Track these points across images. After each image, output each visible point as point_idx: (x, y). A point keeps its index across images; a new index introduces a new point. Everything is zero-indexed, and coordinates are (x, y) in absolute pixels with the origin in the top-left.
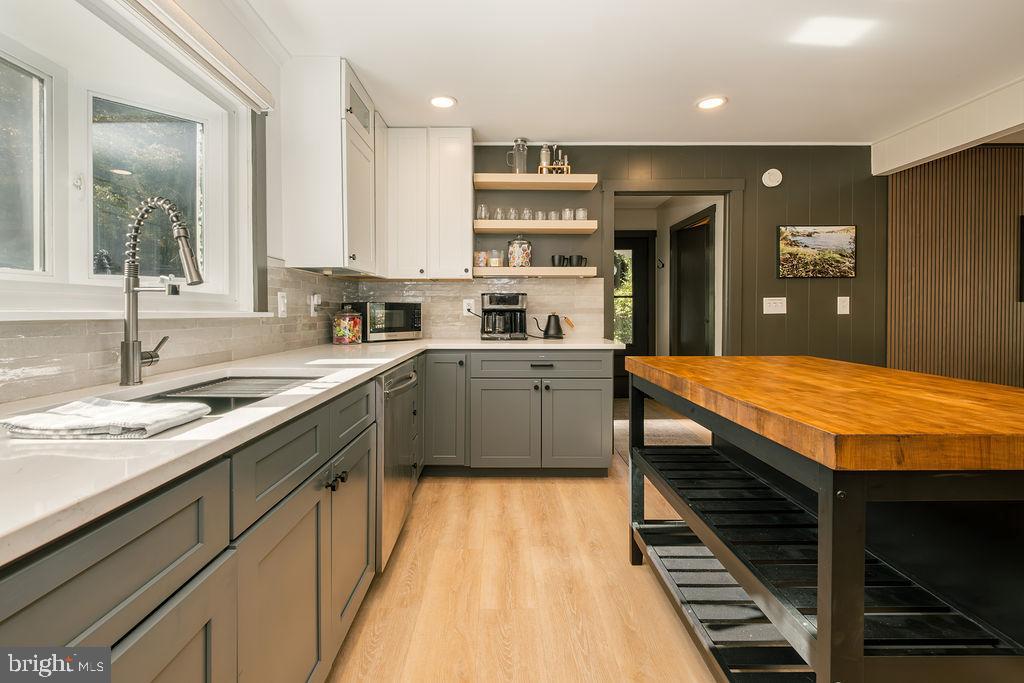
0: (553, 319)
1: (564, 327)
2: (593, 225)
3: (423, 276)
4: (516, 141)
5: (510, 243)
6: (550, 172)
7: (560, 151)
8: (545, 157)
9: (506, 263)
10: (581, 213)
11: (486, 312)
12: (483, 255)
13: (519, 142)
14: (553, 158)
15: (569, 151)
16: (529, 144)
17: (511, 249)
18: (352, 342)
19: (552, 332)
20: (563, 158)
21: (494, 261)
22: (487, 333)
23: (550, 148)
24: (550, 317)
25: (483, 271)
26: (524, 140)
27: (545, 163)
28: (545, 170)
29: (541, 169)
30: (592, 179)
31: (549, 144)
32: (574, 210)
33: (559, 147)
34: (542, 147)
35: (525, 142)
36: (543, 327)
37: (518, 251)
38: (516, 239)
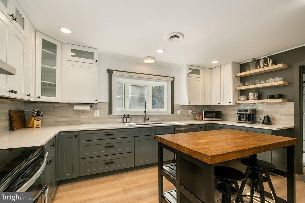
0: (266, 118)
1: (272, 120)
4: (251, 60)
5: (249, 93)
6: (264, 66)
7: (269, 58)
8: (262, 62)
9: (248, 99)
14: (265, 62)
18: (199, 120)
19: (266, 122)
20: (270, 60)
21: (243, 99)
22: (241, 121)
23: (265, 58)
24: (265, 116)
25: (239, 102)
27: (261, 64)
29: (260, 67)
30: (280, 66)
34: (260, 59)
35: (255, 59)
36: (263, 120)
37: (251, 95)
38: (252, 91)
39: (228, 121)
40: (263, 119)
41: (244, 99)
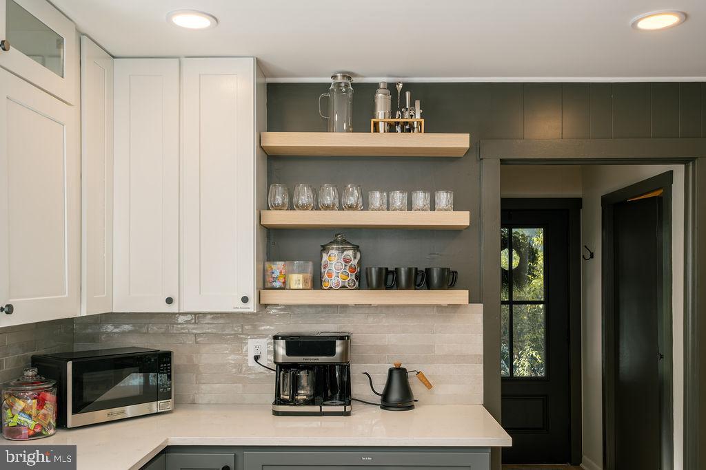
0: (396, 376)
1: (417, 388)
2: (462, 219)
3: (173, 309)
4: (334, 77)
5: (324, 249)
6: (391, 128)
7: (408, 94)
8: (382, 104)
9: (317, 283)
10: (444, 198)
11: (282, 367)
12: (278, 267)
13: (340, 79)
14: (397, 104)
15: (423, 91)
16: (356, 80)
17: (325, 257)
19: (395, 396)
20: (412, 104)
21: (296, 280)
22: (285, 402)
23: (391, 87)
24: (391, 371)
25: (278, 296)
26: (347, 75)
27: (382, 113)
28: (381, 126)
29: (376, 124)
31: (391, 80)
32: (432, 192)
33: (407, 86)
34: (376, 86)
35: (349, 78)
36: (380, 388)
37: (336, 262)
38: (335, 242)
39: (193, 403)
40: (385, 381)
41: (305, 281)
